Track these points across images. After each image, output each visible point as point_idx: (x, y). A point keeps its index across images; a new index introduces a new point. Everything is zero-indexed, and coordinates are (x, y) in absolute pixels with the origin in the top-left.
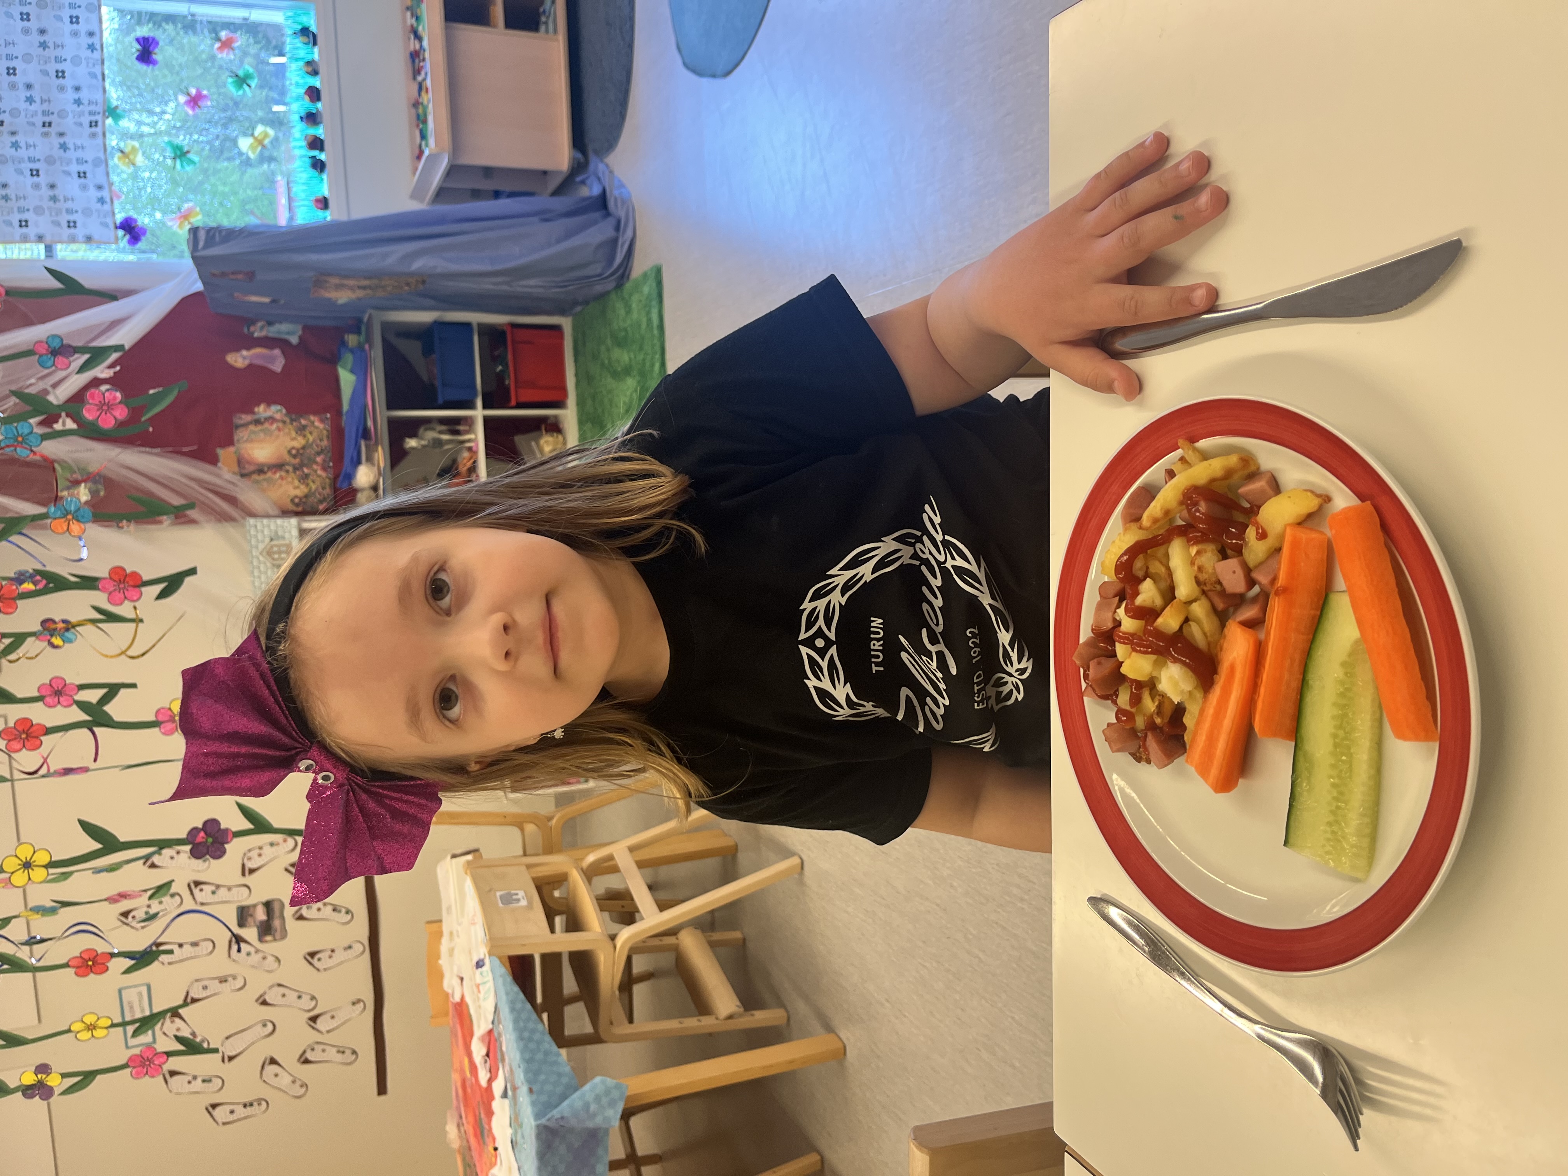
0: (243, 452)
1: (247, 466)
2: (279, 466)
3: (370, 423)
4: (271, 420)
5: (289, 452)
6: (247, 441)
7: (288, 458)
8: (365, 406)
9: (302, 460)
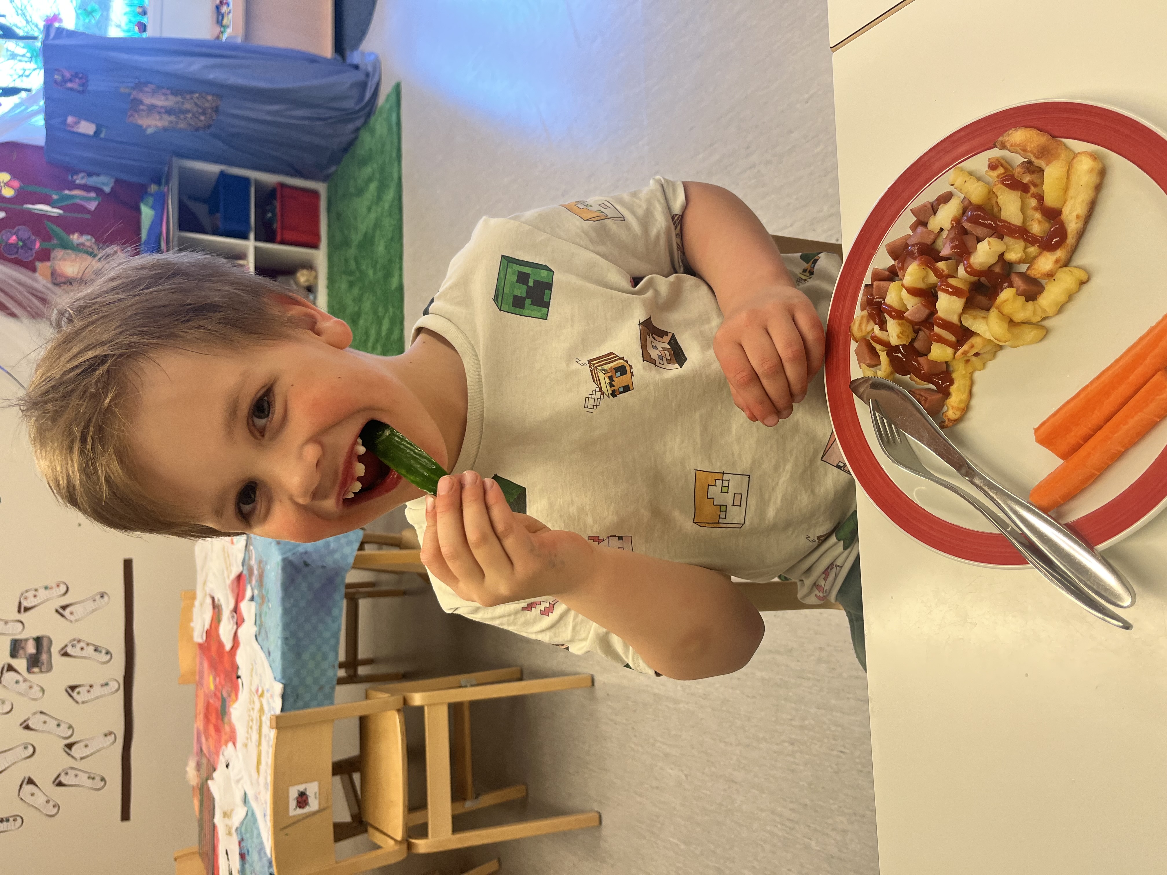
0: (57, 268)
1: (58, 278)
4: (82, 246)
6: (60, 259)
8: (160, 234)
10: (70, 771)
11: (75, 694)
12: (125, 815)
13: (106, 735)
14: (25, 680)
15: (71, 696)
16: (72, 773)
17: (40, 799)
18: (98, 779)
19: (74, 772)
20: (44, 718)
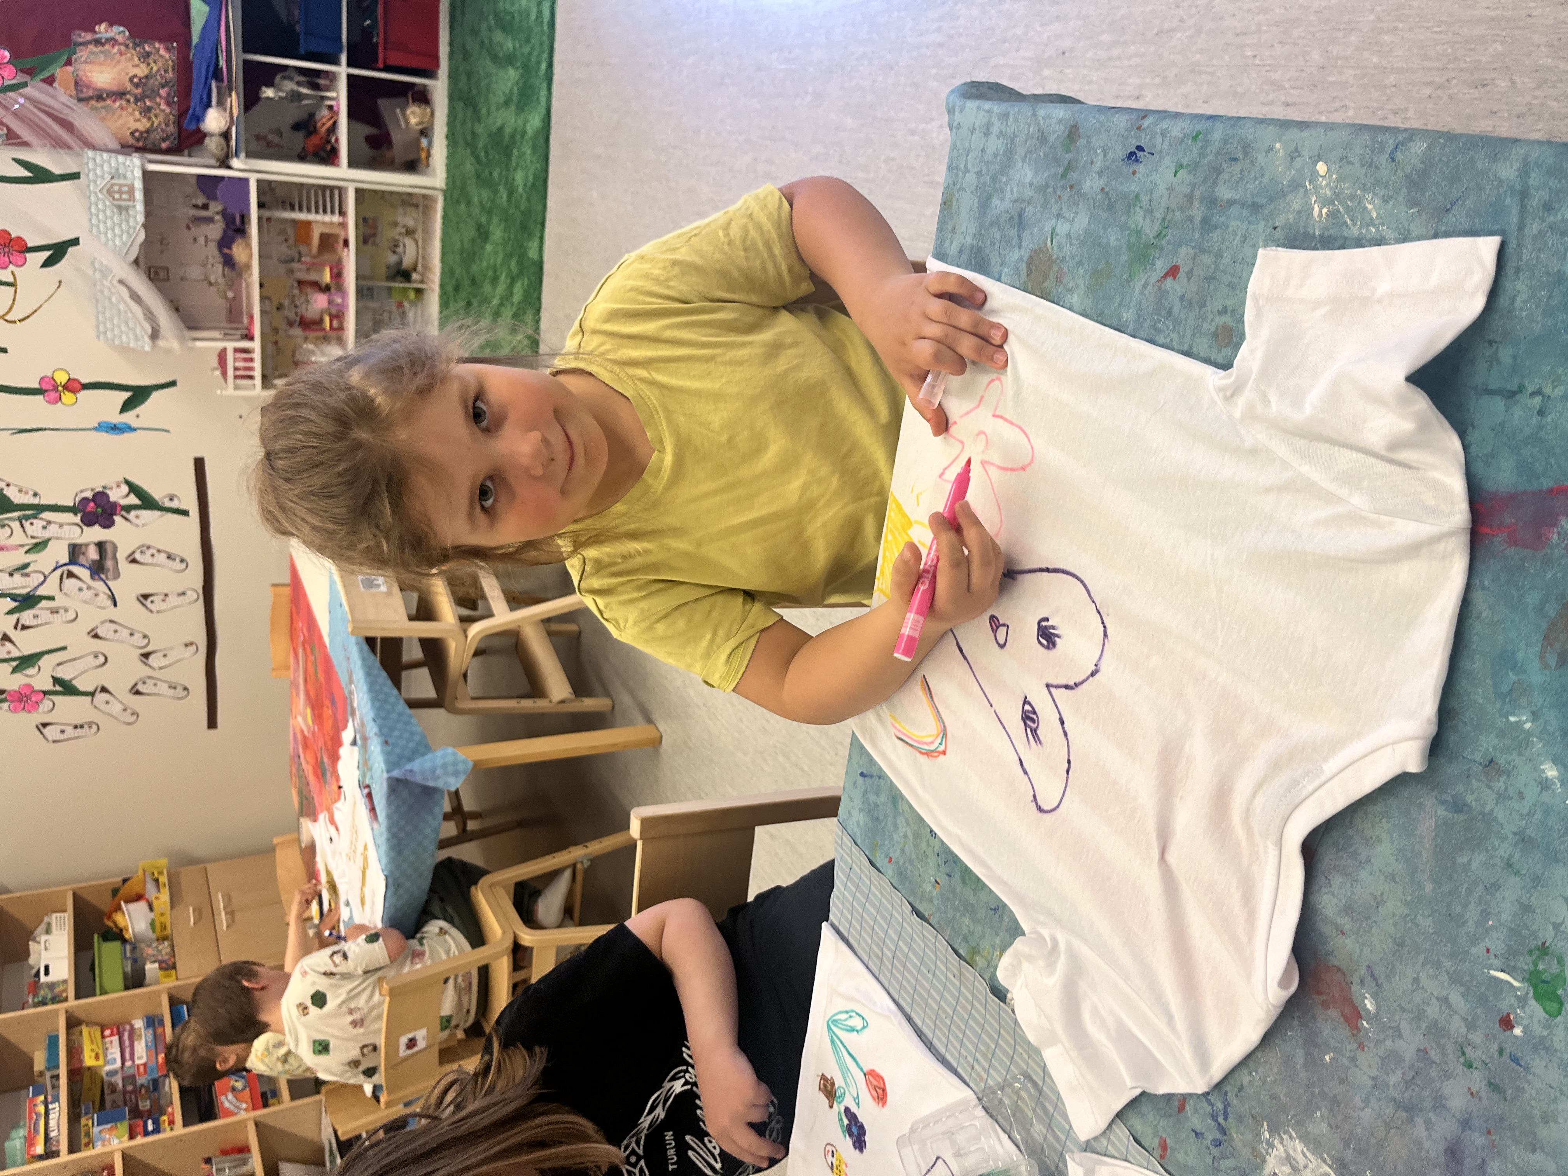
0: (81, 73)
1: (85, 90)
2: (120, 94)
3: (222, 63)
4: (113, 41)
5: (131, 79)
6: (85, 62)
7: (129, 87)
8: (218, 41)
9: (144, 91)
10: (148, 681)
11: (148, 603)
12: (212, 723)
13: (186, 645)
14: (89, 588)
15: (143, 605)
16: (150, 682)
17: (116, 708)
18: (179, 688)
19: (153, 681)
20: (114, 627)
